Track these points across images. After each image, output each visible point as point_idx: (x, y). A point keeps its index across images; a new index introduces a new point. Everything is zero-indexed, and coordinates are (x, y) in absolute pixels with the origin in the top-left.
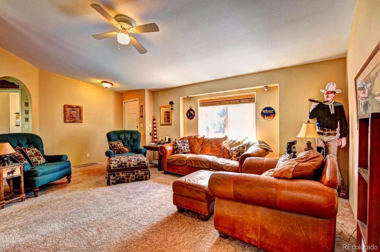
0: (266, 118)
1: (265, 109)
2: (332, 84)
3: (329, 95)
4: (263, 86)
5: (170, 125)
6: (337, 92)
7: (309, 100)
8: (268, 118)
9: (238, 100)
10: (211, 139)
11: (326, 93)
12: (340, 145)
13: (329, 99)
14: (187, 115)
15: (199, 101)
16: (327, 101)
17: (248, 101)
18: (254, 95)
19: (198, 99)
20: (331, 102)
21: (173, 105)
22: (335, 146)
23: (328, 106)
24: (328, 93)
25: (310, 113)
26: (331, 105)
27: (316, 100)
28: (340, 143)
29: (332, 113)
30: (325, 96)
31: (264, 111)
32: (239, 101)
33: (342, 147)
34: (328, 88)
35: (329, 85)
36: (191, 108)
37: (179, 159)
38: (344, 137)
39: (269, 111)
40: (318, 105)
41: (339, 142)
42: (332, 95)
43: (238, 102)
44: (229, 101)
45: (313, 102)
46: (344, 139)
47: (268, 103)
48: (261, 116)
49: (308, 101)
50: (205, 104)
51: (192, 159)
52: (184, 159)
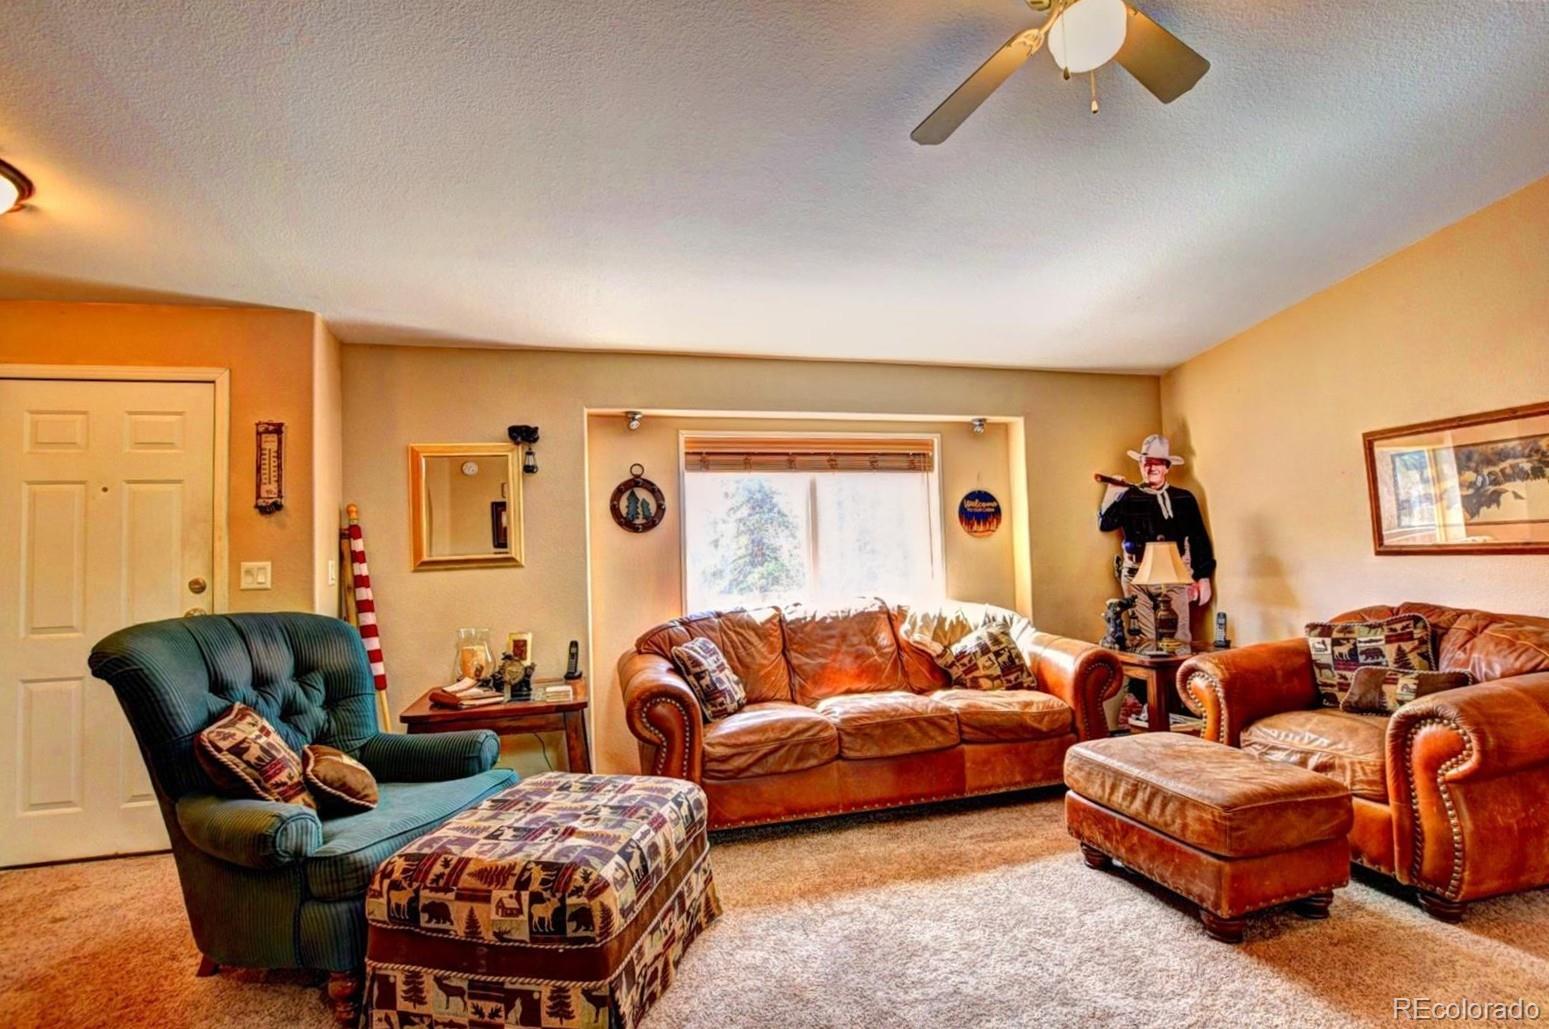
0: (975, 527)
1: (971, 496)
2: (1157, 441)
3: (1154, 468)
4: (968, 418)
5: (511, 562)
6: (1174, 463)
7: (1097, 476)
8: (981, 528)
9: (867, 458)
10: (835, 619)
11: (1144, 462)
12: (1195, 599)
13: (1155, 479)
14: (615, 510)
15: (686, 442)
16: (1150, 485)
17: (905, 465)
18: (928, 444)
19: (681, 431)
20: (1161, 488)
21: (535, 448)
22: (1184, 604)
23: (1155, 497)
24: (1150, 462)
25: (1102, 516)
26: (1162, 495)
27: (1119, 478)
28: (1196, 594)
29: (1166, 517)
30: (1144, 471)
31: (968, 504)
32: (872, 462)
33: (1201, 603)
34: (1148, 449)
35: (1149, 442)
36: (637, 471)
37: (793, 735)
38: (1204, 577)
39: (984, 505)
40: (1127, 493)
41: (1191, 593)
42: (1162, 468)
43: (868, 464)
44: (833, 457)
45: (1110, 485)
46: (1204, 583)
47: (978, 477)
48: (959, 523)
49: (1094, 480)
50: (707, 458)
51: (869, 722)
52: (821, 731)
